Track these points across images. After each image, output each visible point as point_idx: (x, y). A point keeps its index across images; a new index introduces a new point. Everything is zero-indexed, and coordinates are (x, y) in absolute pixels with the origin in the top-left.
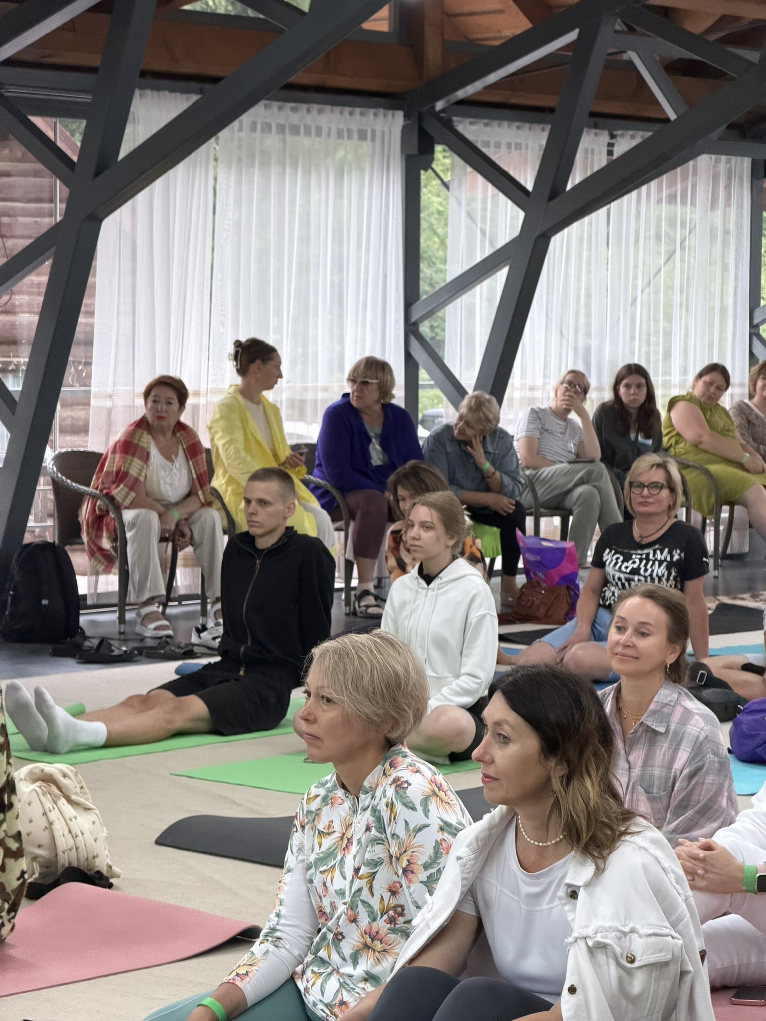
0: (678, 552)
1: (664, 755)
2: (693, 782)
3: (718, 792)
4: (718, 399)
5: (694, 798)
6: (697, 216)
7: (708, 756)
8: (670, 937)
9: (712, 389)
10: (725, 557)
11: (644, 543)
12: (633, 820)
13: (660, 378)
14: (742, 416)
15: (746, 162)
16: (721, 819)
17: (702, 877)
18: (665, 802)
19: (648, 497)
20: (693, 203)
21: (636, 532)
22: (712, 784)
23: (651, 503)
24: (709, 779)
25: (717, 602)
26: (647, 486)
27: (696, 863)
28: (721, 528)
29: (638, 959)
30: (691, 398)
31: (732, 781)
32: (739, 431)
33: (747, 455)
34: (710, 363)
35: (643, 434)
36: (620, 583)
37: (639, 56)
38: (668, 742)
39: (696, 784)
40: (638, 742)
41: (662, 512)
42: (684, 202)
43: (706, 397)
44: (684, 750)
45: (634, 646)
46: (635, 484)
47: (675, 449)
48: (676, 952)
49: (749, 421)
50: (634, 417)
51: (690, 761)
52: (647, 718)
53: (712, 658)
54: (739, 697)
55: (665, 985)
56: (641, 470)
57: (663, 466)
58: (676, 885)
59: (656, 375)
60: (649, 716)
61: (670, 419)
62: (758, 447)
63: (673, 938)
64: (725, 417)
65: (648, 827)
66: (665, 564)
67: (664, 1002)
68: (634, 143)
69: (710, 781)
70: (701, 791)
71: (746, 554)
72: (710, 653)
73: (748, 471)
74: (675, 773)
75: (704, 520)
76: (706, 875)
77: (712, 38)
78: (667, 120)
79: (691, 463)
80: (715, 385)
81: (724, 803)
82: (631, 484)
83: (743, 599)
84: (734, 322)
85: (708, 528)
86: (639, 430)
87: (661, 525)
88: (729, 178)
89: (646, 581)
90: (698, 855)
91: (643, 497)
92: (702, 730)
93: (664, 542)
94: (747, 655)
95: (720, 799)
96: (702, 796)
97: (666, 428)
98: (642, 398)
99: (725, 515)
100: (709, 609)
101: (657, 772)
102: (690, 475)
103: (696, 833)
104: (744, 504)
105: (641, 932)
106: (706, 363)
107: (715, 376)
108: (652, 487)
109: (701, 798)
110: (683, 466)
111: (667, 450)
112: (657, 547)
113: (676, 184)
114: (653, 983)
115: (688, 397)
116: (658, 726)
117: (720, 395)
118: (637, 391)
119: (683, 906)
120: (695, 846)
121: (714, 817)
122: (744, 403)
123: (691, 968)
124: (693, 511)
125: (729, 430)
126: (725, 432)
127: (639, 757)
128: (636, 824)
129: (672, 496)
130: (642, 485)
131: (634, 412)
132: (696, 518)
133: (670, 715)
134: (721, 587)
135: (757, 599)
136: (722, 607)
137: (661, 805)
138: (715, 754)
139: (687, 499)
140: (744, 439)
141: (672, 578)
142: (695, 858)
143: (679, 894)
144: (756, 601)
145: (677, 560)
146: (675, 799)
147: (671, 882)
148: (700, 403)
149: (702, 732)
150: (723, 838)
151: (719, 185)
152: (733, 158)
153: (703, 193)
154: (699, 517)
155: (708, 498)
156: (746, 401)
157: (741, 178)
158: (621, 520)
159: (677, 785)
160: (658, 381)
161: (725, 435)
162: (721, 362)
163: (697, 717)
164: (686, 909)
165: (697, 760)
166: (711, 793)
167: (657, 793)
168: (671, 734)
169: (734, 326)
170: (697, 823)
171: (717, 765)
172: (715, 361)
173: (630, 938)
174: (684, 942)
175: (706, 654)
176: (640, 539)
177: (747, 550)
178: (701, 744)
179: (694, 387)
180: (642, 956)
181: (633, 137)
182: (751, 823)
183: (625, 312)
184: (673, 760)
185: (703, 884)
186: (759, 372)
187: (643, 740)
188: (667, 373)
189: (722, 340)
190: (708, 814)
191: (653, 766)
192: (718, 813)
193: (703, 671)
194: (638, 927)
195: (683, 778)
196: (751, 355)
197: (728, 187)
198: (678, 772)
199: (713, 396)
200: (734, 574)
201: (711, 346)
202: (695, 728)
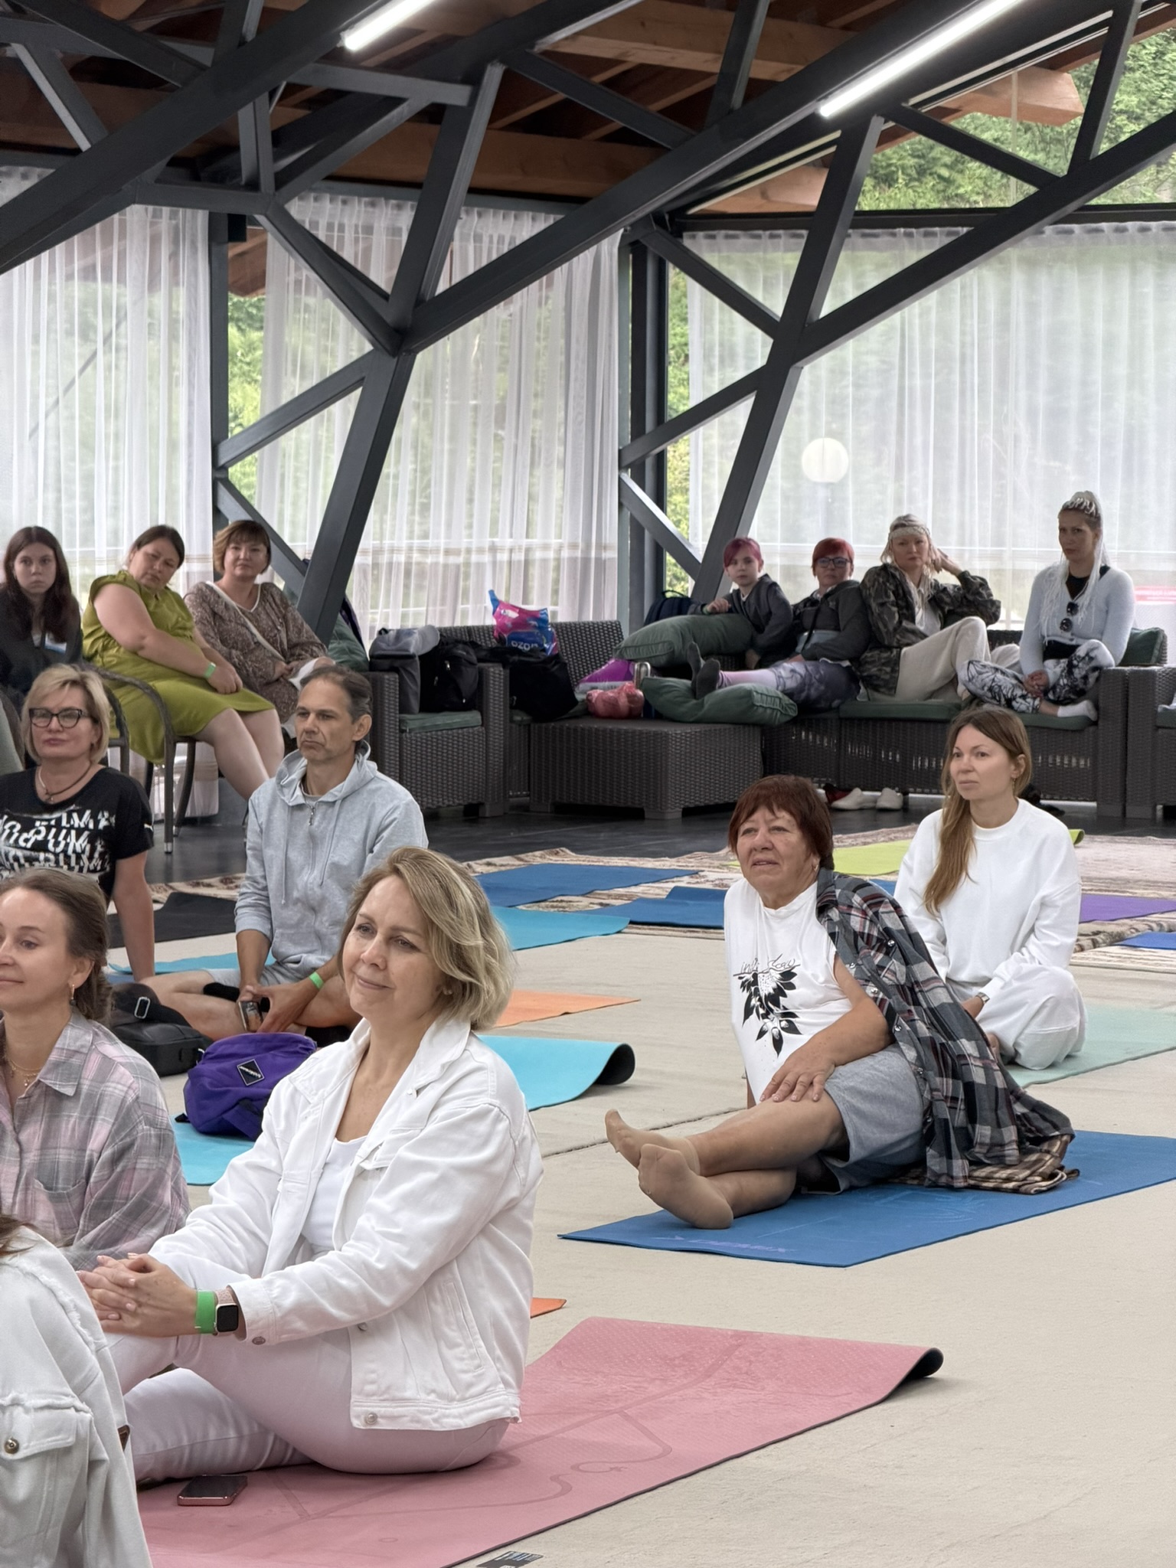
0: (106, 814)
1: (73, 1130)
2: (119, 1169)
3: (158, 1181)
4: (167, 580)
5: (121, 1192)
6: (128, 300)
7: (140, 1127)
8: (72, 1410)
9: (157, 566)
10: (184, 822)
11: (52, 803)
12: (15, 1232)
13: (78, 549)
14: (204, 605)
15: (201, 217)
16: (164, 1223)
17: (134, 1314)
18: (76, 1201)
19: (58, 731)
20: (121, 280)
21: (41, 786)
22: (148, 1170)
23: (62, 741)
24: (143, 1163)
25: (170, 891)
26: (57, 715)
27: (124, 1292)
28: (177, 778)
29: (23, 1445)
30: (125, 579)
31: (179, 1162)
32: (200, 629)
33: (213, 664)
34: (154, 524)
35: (51, 636)
36: (16, 865)
37: (29, 51)
38: (79, 1109)
39: (123, 1171)
40: (33, 1111)
41: (82, 755)
42: (107, 278)
43: (149, 577)
44: (103, 1120)
45: (14, 965)
46: (38, 712)
47: (102, 657)
48: (82, 1432)
49: (214, 614)
50: (38, 610)
51: (113, 1136)
52: (47, 1073)
53: (158, 977)
54: (200, 1036)
55: (65, 1484)
56: (47, 690)
57: (80, 684)
58: (81, 1329)
59: (72, 544)
60: (49, 1071)
61: (93, 611)
62: (230, 654)
63: (77, 1410)
64: (177, 608)
65: (38, 1242)
66: (86, 833)
67: (64, 1510)
68: (27, 185)
69: (144, 1166)
70: (131, 1181)
71: (215, 816)
72: (157, 969)
73: (215, 690)
74: (91, 1155)
75: (150, 766)
76: (139, 1311)
77: (142, 25)
78: (77, 151)
79: (127, 679)
80: (162, 559)
81: (167, 1197)
82: (32, 712)
83: (209, 885)
84: (190, 464)
85: (156, 779)
86: (47, 628)
87: (79, 776)
88: (175, 241)
89: (57, 862)
90: (127, 1279)
91: (50, 731)
92: (129, 1087)
93: (84, 800)
94: (211, 970)
95: (160, 1192)
96: (134, 1188)
97: (87, 625)
98: (49, 579)
99: (180, 759)
100: (156, 901)
101: (63, 1156)
102: (125, 697)
103: (124, 1246)
104: (211, 741)
105: (28, 1404)
106: (147, 526)
107: (163, 545)
108: (64, 717)
109: (132, 1192)
110: (114, 684)
111: (90, 659)
112: (72, 808)
113: (94, 251)
114: (47, 1482)
115: (121, 578)
116: (63, 1086)
117: (171, 574)
118: (41, 568)
119: (93, 1360)
120: (122, 1267)
121: (153, 1220)
122: (207, 586)
123: (105, 1456)
124: (131, 753)
125: (184, 628)
126: (179, 631)
127: (35, 1133)
128: (20, 1239)
129: (96, 730)
130: (49, 714)
131: (37, 601)
132: (137, 763)
133: (82, 1067)
134: (177, 867)
135: (232, 885)
136: (178, 899)
137: (69, 1207)
138: (151, 1123)
139: (122, 734)
140: (208, 641)
141: (96, 855)
142: (123, 1285)
143: (87, 1343)
144: (229, 888)
145: (105, 827)
146: (92, 1195)
147: (73, 1324)
148: (139, 586)
149: (131, 1092)
150: (165, 1251)
151: (160, 249)
152: (181, 210)
153: (135, 266)
154: (142, 762)
155: (155, 730)
156: (211, 583)
157: (194, 244)
158: (20, 767)
159: (94, 1174)
160: (75, 552)
161: (178, 635)
162: (170, 524)
163: (122, 1069)
164: (98, 1365)
165: (123, 1134)
166: (147, 1185)
167: (64, 1189)
168: (82, 1097)
169: (190, 471)
170: (126, 1230)
171: (154, 1141)
172: (161, 522)
173: (11, 1414)
174: (94, 1415)
175: (150, 971)
176: (47, 797)
177: (216, 811)
178: (129, 1110)
179: (130, 562)
180: (29, 1441)
181: (25, 176)
182: (208, 1227)
183: (21, 447)
184: (86, 1136)
185: (135, 1323)
186: (229, 539)
187: (41, 1107)
188: (88, 539)
189: (171, 491)
190: (141, 1218)
191: (56, 1148)
192: (158, 1214)
193: (145, 998)
194: (23, 1396)
195: (103, 1164)
196: (216, 511)
197: (174, 255)
198: (96, 1155)
199: (159, 575)
200: (199, 848)
201: (155, 502)
202: (120, 1086)
